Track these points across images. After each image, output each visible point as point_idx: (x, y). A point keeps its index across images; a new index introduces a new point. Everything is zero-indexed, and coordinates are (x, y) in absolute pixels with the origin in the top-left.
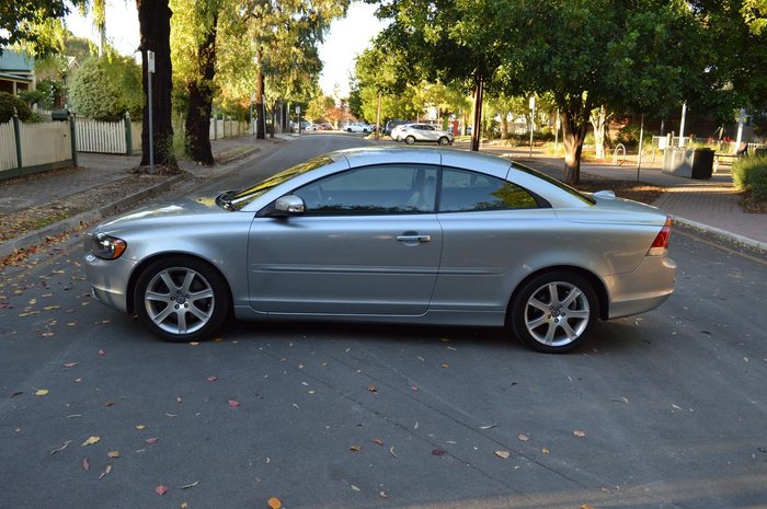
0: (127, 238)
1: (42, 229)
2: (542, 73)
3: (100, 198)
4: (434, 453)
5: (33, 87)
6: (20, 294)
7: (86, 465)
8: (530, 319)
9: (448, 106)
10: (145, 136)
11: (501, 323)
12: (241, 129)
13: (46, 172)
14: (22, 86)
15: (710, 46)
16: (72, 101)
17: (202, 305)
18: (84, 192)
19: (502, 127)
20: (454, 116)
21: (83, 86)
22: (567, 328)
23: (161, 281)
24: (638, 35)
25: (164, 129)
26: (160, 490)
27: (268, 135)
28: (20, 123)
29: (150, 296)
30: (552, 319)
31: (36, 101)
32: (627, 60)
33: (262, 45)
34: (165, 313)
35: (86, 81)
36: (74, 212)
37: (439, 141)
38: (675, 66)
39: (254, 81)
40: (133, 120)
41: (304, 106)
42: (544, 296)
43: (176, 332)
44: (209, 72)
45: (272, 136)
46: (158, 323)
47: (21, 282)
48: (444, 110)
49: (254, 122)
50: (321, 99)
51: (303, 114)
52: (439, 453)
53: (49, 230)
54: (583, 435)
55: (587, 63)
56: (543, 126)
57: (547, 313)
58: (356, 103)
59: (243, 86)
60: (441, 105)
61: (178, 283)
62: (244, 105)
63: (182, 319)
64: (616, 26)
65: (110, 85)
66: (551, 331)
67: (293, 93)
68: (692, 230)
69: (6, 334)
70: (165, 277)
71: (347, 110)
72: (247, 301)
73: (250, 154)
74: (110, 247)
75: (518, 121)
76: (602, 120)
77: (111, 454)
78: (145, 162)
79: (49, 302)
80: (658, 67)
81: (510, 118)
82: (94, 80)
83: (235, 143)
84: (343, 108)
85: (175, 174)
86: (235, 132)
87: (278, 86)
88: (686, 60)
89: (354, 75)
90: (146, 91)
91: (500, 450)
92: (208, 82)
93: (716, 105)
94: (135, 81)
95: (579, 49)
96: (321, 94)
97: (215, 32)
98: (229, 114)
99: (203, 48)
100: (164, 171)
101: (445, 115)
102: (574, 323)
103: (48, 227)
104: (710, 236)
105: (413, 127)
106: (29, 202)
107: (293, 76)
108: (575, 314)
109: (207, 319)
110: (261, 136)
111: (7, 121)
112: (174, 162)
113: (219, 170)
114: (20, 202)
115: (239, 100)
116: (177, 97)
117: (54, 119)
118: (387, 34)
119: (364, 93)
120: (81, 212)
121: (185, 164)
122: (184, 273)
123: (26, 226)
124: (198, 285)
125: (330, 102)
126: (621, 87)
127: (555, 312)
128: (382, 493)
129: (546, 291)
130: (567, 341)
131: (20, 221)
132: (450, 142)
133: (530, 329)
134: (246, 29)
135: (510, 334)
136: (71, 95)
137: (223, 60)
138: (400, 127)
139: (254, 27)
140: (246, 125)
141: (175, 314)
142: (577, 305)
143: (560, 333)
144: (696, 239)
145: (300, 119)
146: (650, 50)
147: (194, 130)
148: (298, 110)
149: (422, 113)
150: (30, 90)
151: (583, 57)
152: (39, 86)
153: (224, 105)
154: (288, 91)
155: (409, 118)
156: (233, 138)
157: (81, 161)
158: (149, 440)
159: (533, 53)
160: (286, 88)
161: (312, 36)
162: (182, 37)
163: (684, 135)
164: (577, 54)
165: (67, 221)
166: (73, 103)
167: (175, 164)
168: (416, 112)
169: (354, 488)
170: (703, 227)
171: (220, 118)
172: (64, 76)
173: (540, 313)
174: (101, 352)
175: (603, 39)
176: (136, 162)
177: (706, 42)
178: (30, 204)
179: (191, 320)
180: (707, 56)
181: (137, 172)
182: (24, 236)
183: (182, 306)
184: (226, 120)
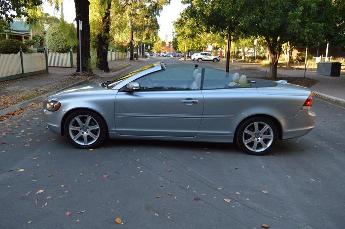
0: (61, 102)
1: (30, 100)
2: (258, 27)
3: (57, 86)
4: (195, 199)
5: (31, 38)
6: (17, 128)
7: (36, 202)
8: (245, 139)
9: (217, 44)
10: (78, 59)
11: (231, 141)
12: (123, 56)
13: (35, 75)
14: (26, 38)
15: (338, 13)
16: (47, 44)
17: (95, 132)
18: (50, 84)
19: (242, 54)
20: (220, 49)
21: (52, 37)
22: (263, 143)
23: (76, 121)
24: (303, 8)
25: (86, 55)
26: (68, 214)
27: (135, 59)
28: (23, 53)
29: (71, 128)
30: (256, 139)
31: (32, 44)
32: (297, 20)
33: (132, 18)
34: (78, 136)
35: (53, 35)
36: (45, 92)
37: (213, 61)
38: (321, 23)
39: (129, 35)
40: (74, 52)
41: (152, 45)
42: (252, 128)
43: (83, 144)
44: (107, 30)
45: (137, 59)
46: (75, 140)
47: (19, 123)
48: (215, 46)
49: (129, 53)
50: (160, 42)
51: (151, 49)
52: (197, 199)
53: (33, 100)
54: (267, 192)
55: (279, 22)
56: (262, 53)
57: (253, 136)
58: (175, 44)
59: (124, 36)
60: (214, 44)
61: (84, 122)
62: (124, 45)
63: (85, 139)
64: (292, 5)
65: (63, 36)
66: (255, 145)
67: (146, 39)
68: (329, 100)
69: (9, 145)
70: (78, 119)
71: (172, 47)
72: (115, 130)
73: (126, 67)
74: (53, 105)
75: (250, 51)
76: (289, 50)
77: (48, 198)
78: (78, 70)
79: (29, 131)
80: (313, 23)
81: (246, 50)
82: (57, 34)
83: (120, 62)
84: (169, 46)
85: (91, 76)
86: (120, 57)
87: (140, 36)
88: (326, 20)
89: (174, 31)
90: (79, 39)
91: (226, 199)
92: (107, 34)
93: (341, 41)
94: (74, 34)
95: (275, 16)
96: (160, 40)
97: (110, 11)
98: (118, 49)
99: (104, 19)
100: (87, 74)
101: (216, 48)
102: (266, 141)
103: (33, 99)
104: (337, 102)
105: (201, 54)
106: (26, 88)
107: (146, 32)
108: (266, 137)
109: (97, 139)
110: (132, 59)
111: (17, 53)
112: (91, 70)
113: (111, 74)
114: (22, 88)
115: (122, 43)
116: (93, 41)
117: (38, 52)
118: (187, 10)
119: (179, 39)
120: (48, 92)
121: (96, 71)
122: (86, 118)
123: (23, 99)
124: (93, 123)
125: (164, 43)
126: (295, 33)
127: (258, 136)
128: (169, 217)
129: (253, 126)
130: (263, 149)
131: (21, 96)
132: (218, 61)
133: (245, 144)
134: (125, 11)
135: (236, 146)
136: (47, 41)
137: (113, 24)
138: (195, 54)
139: (128, 9)
140: (125, 54)
141: (82, 136)
142: (268, 133)
143: (260, 146)
144: (330, 104)
145: (150, 51)
146: (309, 15)
147: (100, 56)
148: (149, 47)
149: (205, 48)
150: (29, 40)
151: (277, 19)
152: (34, 38)
153: (115, 45)
154: (144, 39)
155: (200, 50)
156: (119, 60)
157: (50, 70)
158: (66, 192)
159: (253, 18)
160: (143, 37)
161: (155, 13)
162: (94, 14)
163: (328, 57)
164: (274, 18)
165: (42, 96)
166: (47, 45)
167: (92, 71)
168: (203, 47)
169: (156, 214)
170: (334, 98)
171: (113, 51)
172: (45, 33)
173: (250, 136)
174: (49, 153)
175: (286, 11)
176: (74, 71)
177: (336, 12)
178: (25, 89)
179: (89, 139)
180: (336, 18)
181: (74, 75)
182: (22, 103)
183: (85, 133)
184: (116, 52)
